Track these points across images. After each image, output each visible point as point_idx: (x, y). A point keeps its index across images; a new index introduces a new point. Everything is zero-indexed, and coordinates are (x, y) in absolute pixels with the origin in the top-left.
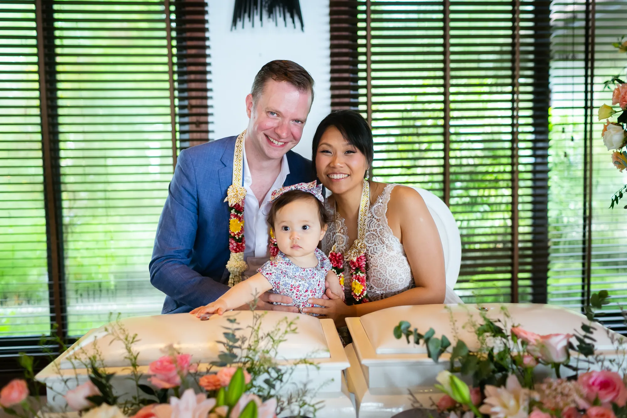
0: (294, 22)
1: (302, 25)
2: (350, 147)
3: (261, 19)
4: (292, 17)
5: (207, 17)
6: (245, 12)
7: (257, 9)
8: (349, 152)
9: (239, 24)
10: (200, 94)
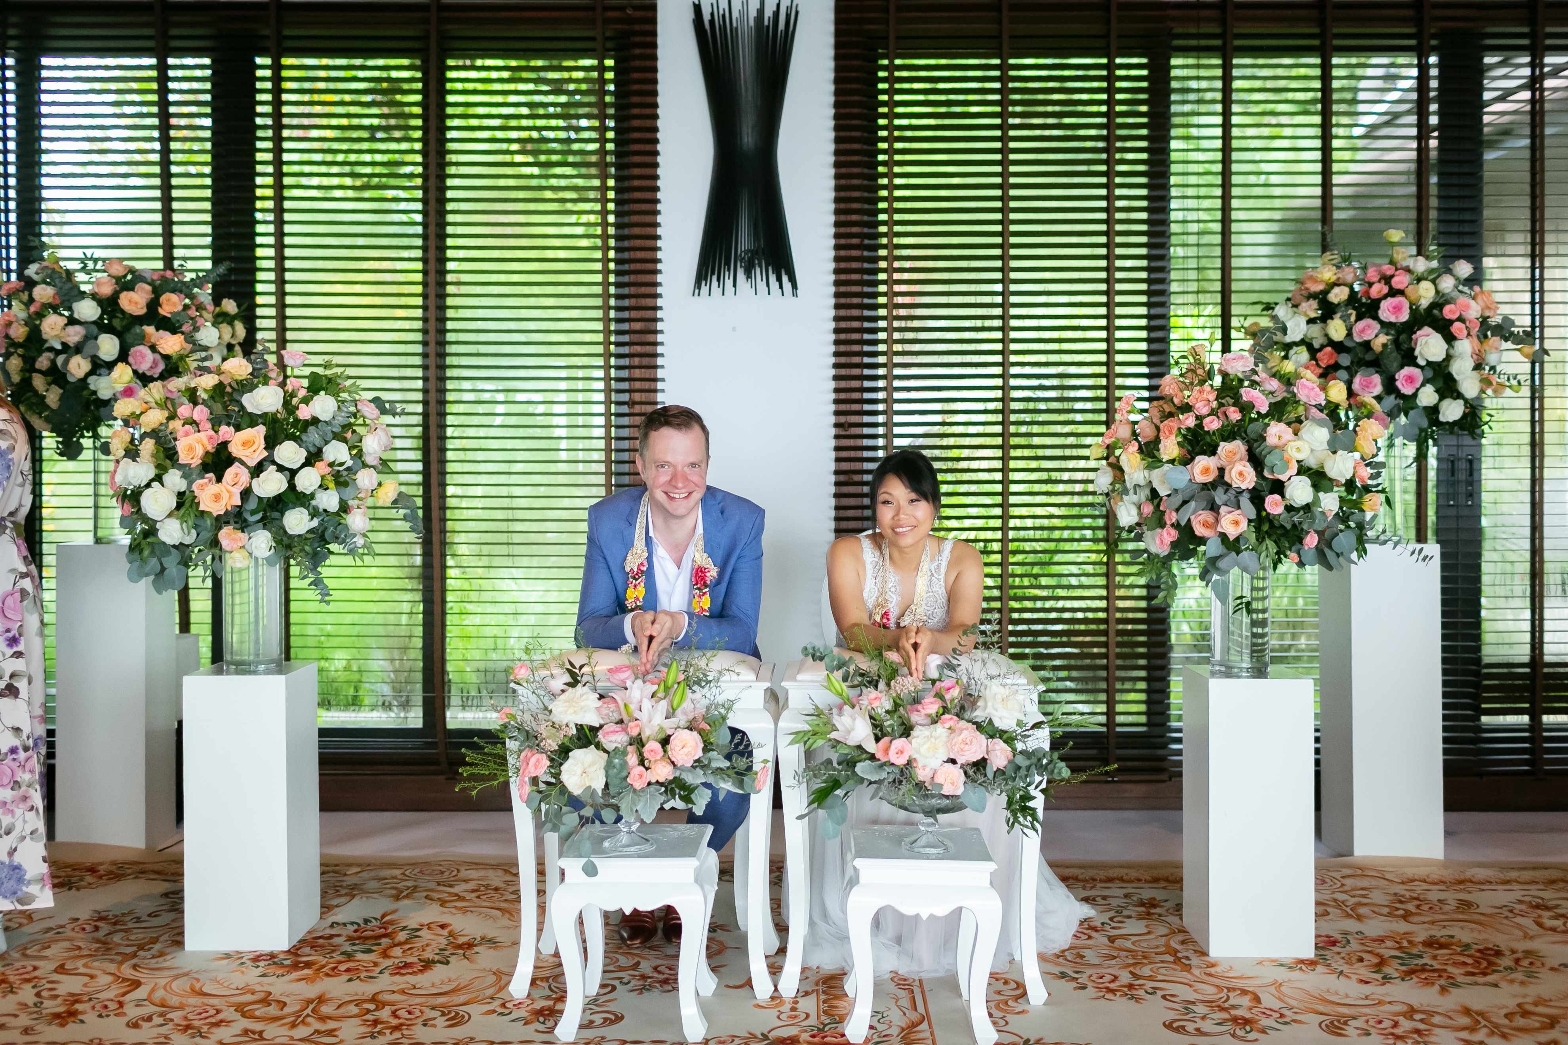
0: (781, 287)
1: (794, 286)
2: (913, 496)
3: (735, 285)
4: (779, 279)
5: (659, 278)
6: (713, 273)
7: (729, 270)
8: (912, 501)
9: (705, 289)
10: (647, 385)
